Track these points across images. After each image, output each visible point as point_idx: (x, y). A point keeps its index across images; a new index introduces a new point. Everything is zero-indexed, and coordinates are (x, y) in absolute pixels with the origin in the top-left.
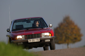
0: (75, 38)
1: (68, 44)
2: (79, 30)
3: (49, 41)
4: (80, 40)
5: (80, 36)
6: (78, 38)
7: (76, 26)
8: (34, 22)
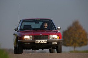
3: (57, 43)
8: (43, 23)
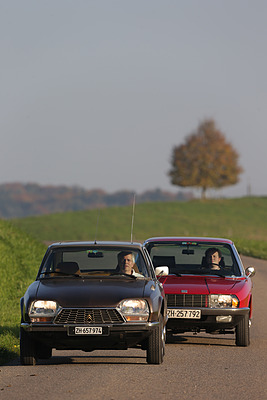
0: (224, 177)
1: (204, 189)
2: (234, 156)
4: (234, 182)
5: (236, 171)
6: (231, 178)
7: (228, 146)
